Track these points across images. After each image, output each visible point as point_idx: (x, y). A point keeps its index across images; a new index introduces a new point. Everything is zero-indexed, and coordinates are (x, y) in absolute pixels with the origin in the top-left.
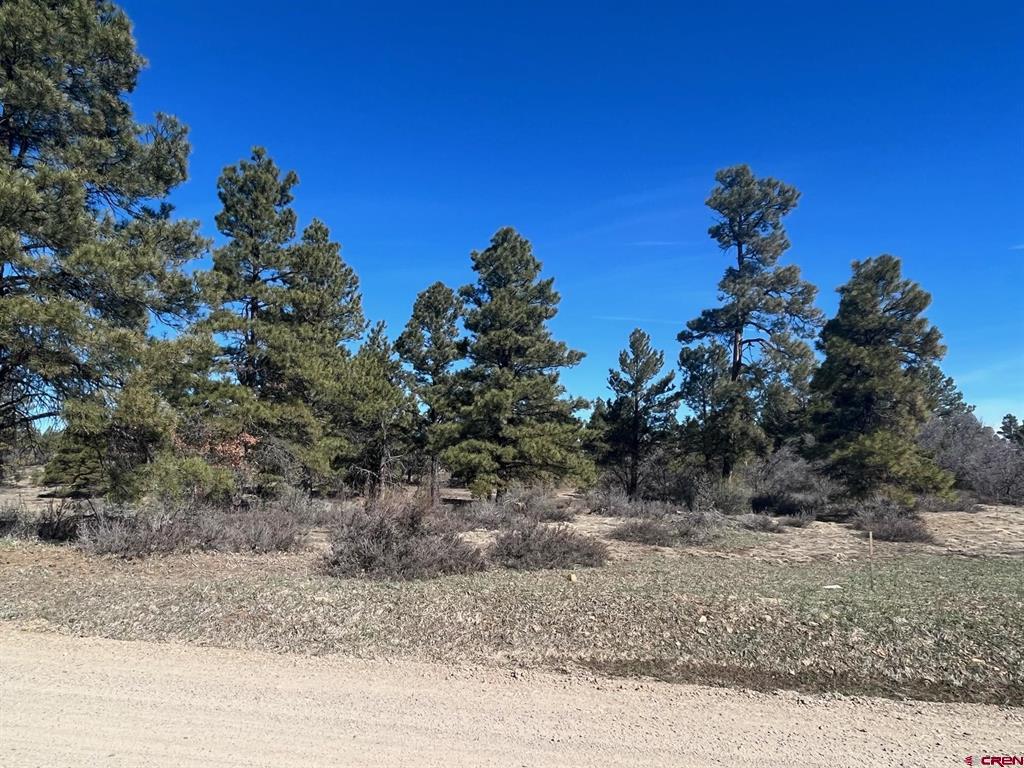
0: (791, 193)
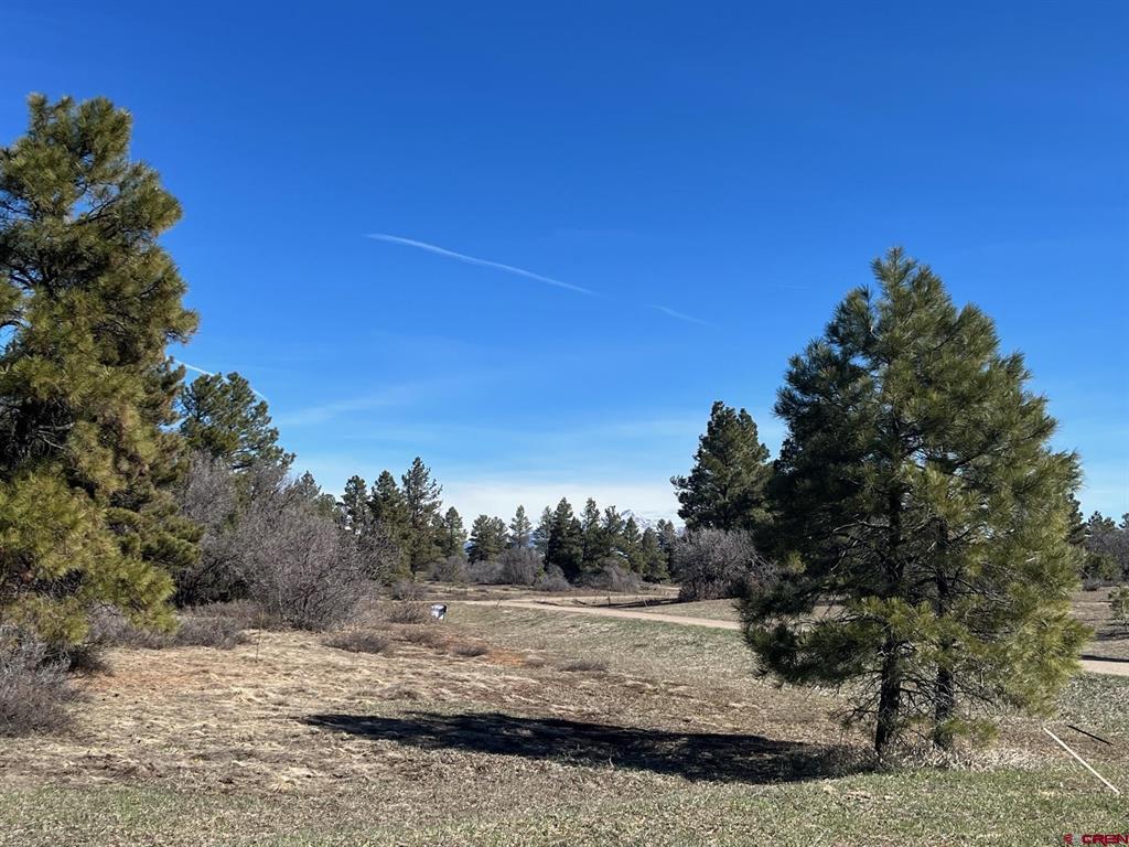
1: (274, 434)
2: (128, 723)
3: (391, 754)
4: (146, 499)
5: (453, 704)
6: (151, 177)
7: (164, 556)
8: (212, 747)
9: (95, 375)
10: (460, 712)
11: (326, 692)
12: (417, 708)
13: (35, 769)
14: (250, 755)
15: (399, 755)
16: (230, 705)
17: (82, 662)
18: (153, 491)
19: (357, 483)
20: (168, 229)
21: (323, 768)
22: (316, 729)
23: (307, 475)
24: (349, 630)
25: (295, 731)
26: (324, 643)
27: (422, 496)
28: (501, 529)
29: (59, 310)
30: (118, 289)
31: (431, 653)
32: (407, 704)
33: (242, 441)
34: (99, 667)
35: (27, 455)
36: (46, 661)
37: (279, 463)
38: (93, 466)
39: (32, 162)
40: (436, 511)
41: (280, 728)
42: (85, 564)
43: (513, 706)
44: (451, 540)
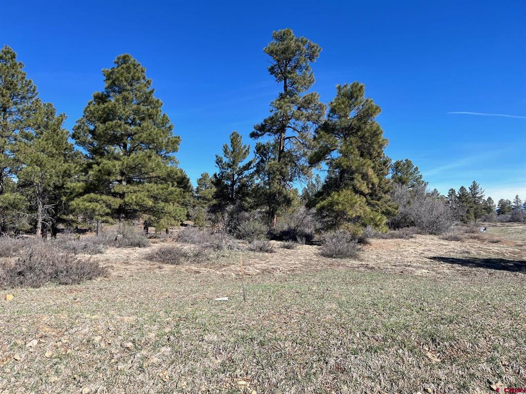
0: (315, 47)
1: (421, 176)
2: (374, 257)
3: (457, 268)
4: (381, 198)
5: (484, 255)
6: (371, 101)
7: (388, 214)
8: (398, 264)
9: (359, 160)
10: (486, 258)
11: (437, 251)
12: (470, 256)
13: (348, 267)
14: (409, 266)
15: (461, 269)
16: (406, 253)
17: (362, 241)
18: (383, 195)
19: (452, 191)
20: (377, 116)
21: (433, 271)
22: (432, 260)
23: (435, 189)
24: (449, 234)
25: (426, 260)
26: (439, 238)
27: (477, 193)
28: (510, 204)
29: (348, 143)
30: (364, 135)
31: (479, 242)
32: (466, 255)
33: (411, 179)
34: (367, 243)
35: (342, 185)
36: (351, 240)
37: (423, 185)
38: (360, 186)
39: (338, 104)
40: (483, 198)
41: (421, 260)
42: (361, 214)
43: (508, 257)
44: (490, 208)
